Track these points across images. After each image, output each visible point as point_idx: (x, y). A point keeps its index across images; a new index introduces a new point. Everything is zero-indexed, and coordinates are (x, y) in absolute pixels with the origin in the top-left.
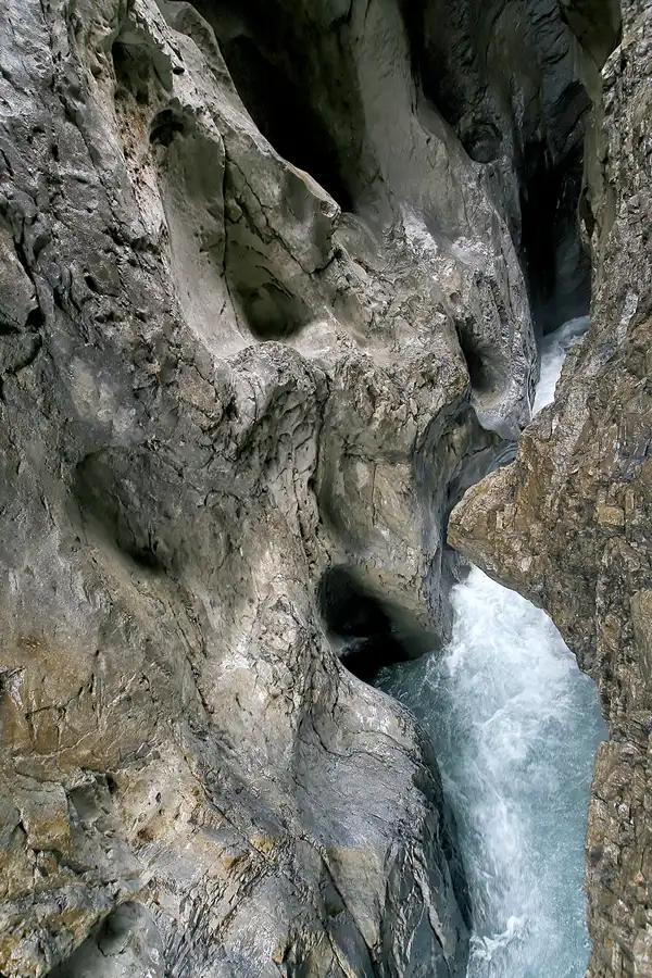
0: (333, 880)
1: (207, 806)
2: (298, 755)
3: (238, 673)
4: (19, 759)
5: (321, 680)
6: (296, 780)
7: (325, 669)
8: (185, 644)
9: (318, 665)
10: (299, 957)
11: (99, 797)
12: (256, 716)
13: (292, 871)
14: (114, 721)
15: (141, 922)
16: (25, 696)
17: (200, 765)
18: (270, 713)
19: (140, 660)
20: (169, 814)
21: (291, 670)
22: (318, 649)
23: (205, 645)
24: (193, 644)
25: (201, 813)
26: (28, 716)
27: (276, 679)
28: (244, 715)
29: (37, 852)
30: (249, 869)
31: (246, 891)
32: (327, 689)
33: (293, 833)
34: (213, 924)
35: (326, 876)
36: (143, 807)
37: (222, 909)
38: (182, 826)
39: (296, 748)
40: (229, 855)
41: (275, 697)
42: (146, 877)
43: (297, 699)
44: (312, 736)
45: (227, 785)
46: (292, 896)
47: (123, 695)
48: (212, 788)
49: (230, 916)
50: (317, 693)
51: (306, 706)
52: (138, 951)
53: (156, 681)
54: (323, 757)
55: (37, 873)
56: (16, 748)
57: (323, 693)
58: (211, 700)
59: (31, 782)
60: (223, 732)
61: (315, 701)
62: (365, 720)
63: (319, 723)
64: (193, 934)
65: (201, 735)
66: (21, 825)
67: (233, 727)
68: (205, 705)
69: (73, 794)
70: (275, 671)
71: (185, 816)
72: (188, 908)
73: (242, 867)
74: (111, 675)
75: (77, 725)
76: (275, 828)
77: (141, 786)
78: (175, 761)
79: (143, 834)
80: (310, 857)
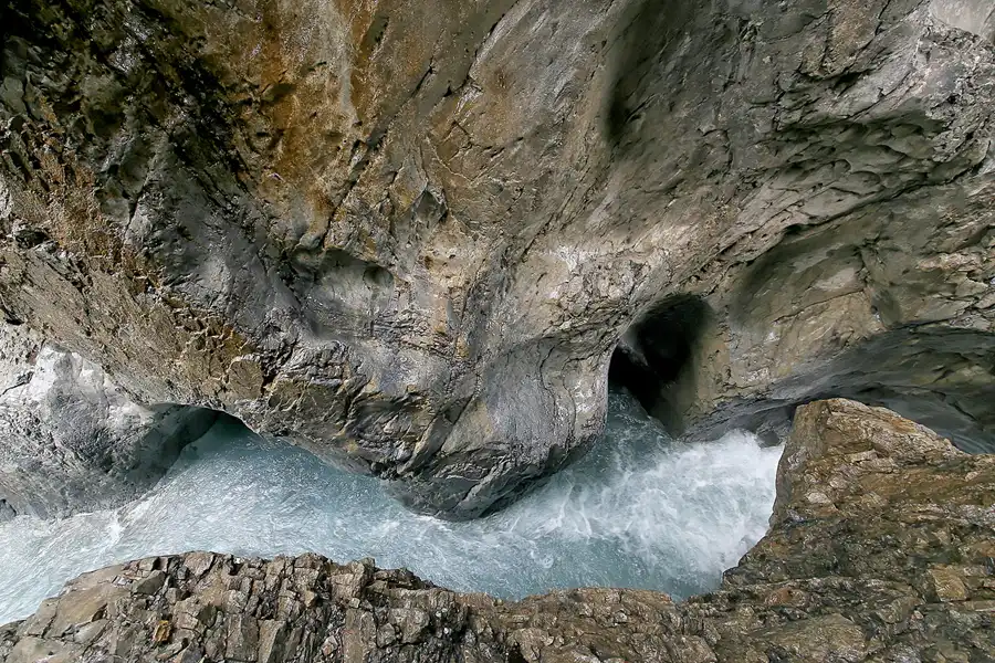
0: (464, 408)
1: (463, 294)
2: (527, 345)
3: (560, 264)
4: (428, 140)
5: (591, 338)
6: (510, 353)
7: (602, 337)
8: (563, 205)
9: (604, 329)
10: (415, 403)
11: (433, 215)
12: (538, 299)
13: (456, 377)
14: (481, 190)
15: (386, 291)
16: (465, 110)
17: (485, 274)
18: (545, 309)
19: (535, 176)
20: (446, 271)
21: (587, 308)
22: (616, 323)
23: (570, 222)
24: (566, 212)
25: (458, 293)
26: (455, 123)
27: (573, 300)
28: (534, 288)
29: (388, 196)
30: (444, 346)
31: (432, 350)
32: (587, 347)
33: (477, 366)
34: (406, 338)
35: (465, 403)
36: (443, 251)
37: (417, 340)
38: (445, 284)
39: (531, 342)
40: (444, 327)
41: (559, 305)
42: (409, 278)
43: (566, 325)
44: (545, 352)
45: (483, 303)
46: (446, 382)
47: (501, 183)
48: (475, 292)
49: (415, 347)
50: (580, 340)
51: (564, 336)
52: (374, 297)
53: (524, 202)
54: (534, 368)
55: (378, 206)
56: (432, 132)
57: (581, 345)
58: (532, 254)
59: (419, 162)
60: (514, 279)
61: (572, 341)
62: (578, 390)
63: (557, 353)
64: (396, 327)
65: (504, 263)
66: (396, 174)
67: (521, 283)
68: (526, 250)
69: (427, 194)
70: (579, 295)
71: (450, 283)
72: (406, 316)
73: (442, 340)
74: (511, 163)
75: (467, 164)
76: (474, 354)
77: (453, 240)
78: (479, 253)
79: (428, 260)
80: (474, 385)
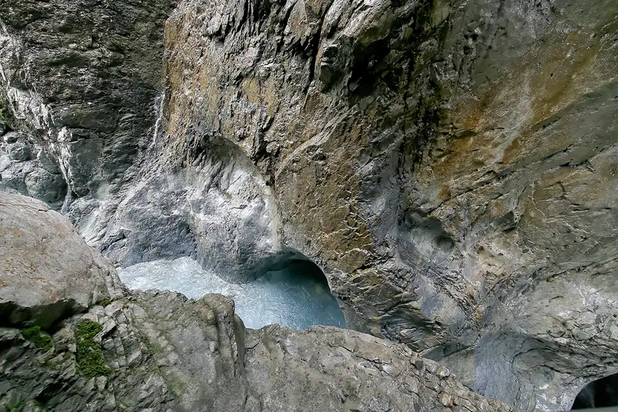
0: (458, 351)
1: (497, 280)
2: (516, 336)
3: (577, 297)
4: (533, 185)
5: (578, 361)
6: (505, 333)
7: (588, 366)
8: (607, 260)
9: (593, 361)
10: (435, 329)
11: (504, 226)
12: (547, 310)
13: (467, 328)
14: (551, 226)
15: (443, 253)
16: (572, 178)
17: (519, 276)
18: (549, 321)
19: (602, 234)
20: (490, 260)
21: (591, 339)
22: (609, 363)
23: (604, 274)
24: (607, 266)
25: (493, 278)
26: (559, 182)
27: (580, 327)
28: (546, 302)
29: (487, 205)
30: (468, 305)
31: (460, 303)
32: (569, 365)
33: (483, 330)
34: (447, 287)
35: (461, 348)
36: (495, 248)
37: (453, 292)
38: (485, 268)
39: (521, 335)
40: (475, 294)
41: (564, 324)
42: (465, 253)
43: (564, 341)
44: (527, 346)
45: (504, 291)
46: (458, 328)
47: (572, 228)
48: (505, 283)
49: (450, 295)
50: (567, 357)
51: (555, 347)
52: (434, 253)
53: (582, 246)
54: (512, 353)
55: (477, 208)
56: (539, 182)
57: (565, 361)
58: (558, 280)
59: (519, 195)
60: (534, 288)
61: (559, 354)
62: (543, 391)
63: (535, 353)
64: (444, 277)
65: (534, 275)
66: (502, 195)
67: (537, 294)
68: (553, 276)
69: (511, 213)
70: (589, 326)
71: (491, 269)
72: (454, 274)
73: (470, 301)
74: (590, 220)
75: (551, 207)
76: (484, 321)
77: (506, 245)
78: (522, 261)
79: (482, 248)
80: (473, 341)
